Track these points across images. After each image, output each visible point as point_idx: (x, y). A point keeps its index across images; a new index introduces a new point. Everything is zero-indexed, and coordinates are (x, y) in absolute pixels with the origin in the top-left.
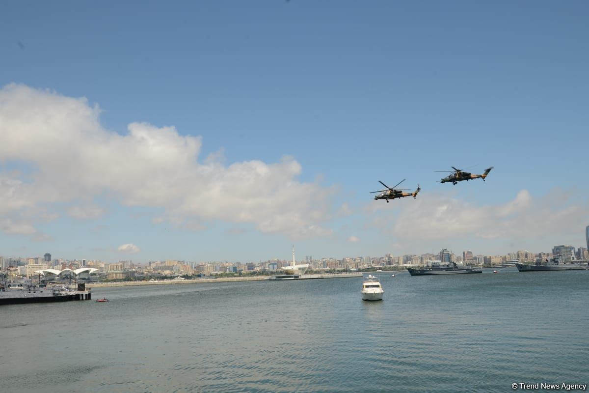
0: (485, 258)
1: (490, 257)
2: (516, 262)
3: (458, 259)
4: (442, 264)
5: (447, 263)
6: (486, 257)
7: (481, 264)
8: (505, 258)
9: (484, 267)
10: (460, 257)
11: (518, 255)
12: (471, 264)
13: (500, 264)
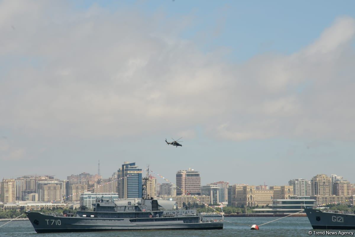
0: (232, 190)
1: (245, 188)
2: (306, 203)
3: (165, 189)
4: (122, 202)
5: (135, 201)
6: (234, 188)
7: (221, 206)
8: (281, 192)
9: (228, 215)
10: (169, 185)
11: (315, 185)
12: (196, 206)
13: (267, 206)
